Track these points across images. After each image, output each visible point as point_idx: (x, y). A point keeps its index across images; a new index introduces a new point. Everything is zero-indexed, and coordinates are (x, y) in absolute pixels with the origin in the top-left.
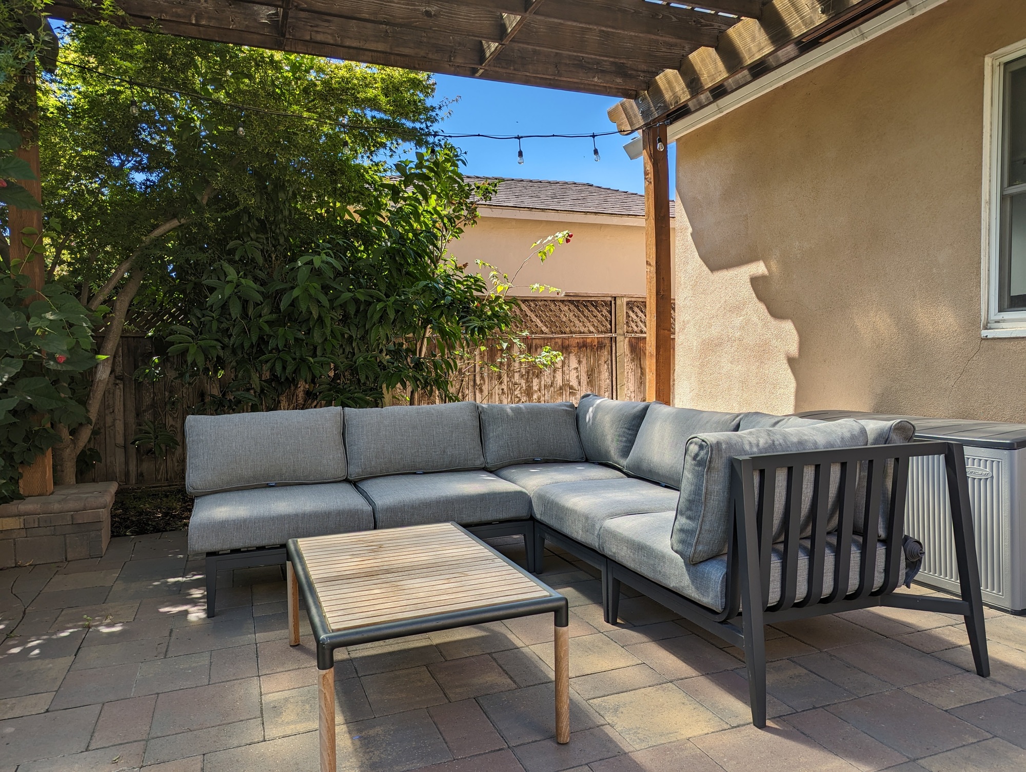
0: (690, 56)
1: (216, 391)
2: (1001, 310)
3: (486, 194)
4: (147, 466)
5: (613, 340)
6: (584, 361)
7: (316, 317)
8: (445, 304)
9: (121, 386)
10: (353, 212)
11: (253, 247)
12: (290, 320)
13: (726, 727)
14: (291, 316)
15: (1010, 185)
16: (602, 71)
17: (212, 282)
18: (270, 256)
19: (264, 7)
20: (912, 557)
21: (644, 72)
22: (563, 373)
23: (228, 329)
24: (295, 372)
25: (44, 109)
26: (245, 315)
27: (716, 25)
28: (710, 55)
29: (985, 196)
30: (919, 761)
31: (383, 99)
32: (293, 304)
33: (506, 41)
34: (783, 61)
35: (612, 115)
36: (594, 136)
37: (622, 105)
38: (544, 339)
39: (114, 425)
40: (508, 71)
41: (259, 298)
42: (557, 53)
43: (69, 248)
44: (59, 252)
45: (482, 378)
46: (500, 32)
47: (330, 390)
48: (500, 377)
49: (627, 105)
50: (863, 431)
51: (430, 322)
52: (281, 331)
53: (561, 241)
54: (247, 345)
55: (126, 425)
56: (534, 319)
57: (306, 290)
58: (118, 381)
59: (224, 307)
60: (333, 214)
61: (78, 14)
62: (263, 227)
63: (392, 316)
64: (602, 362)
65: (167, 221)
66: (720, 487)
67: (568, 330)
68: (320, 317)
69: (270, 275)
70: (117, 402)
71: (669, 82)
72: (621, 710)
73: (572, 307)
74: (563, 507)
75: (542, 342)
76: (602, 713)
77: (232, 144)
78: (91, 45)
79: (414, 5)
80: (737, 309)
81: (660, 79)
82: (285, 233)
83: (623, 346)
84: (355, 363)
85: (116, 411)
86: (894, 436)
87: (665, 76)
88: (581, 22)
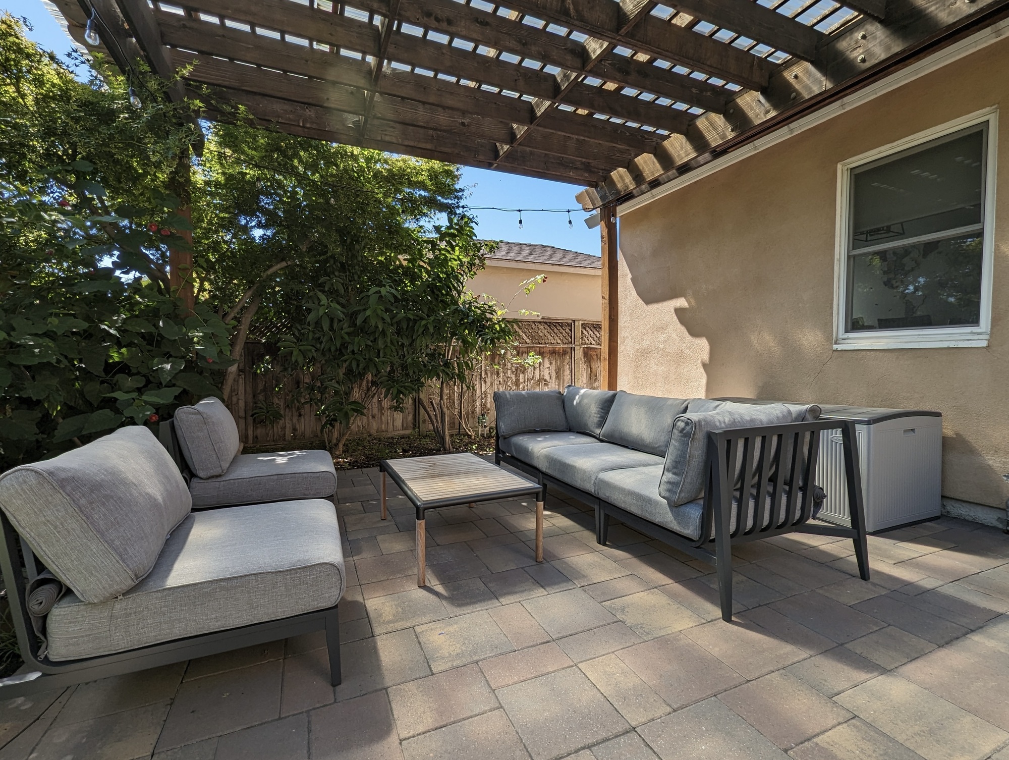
0: (636, 160)
1: (307, 380)
2: (846, 332)
3: (492, 249)
4: (260, 431)
5: (573, 349)
6: (554, 363)
7: (381, 330)
8: (468, 322)
9: (243, 376)
10: (403, 259)
11: (336, 281)
12: (362, 332)
13: (704, 621)
14: (363, 330)
15: (853, 249)
16: (576, 168)
17: (310, 305)
18: (348, 288)
19: (351, 115)
20: (818, 499)
21: (602, 170)
22: (540, 370)
23: (319, 338)
24: (364, 369)
25: (196, 183)
26: (331, 328)
27: (655, 139)
28: (651, 158)
29: (837, 256)
30: (845, 645)
31: (429, 183)
32: (365, 321)
33: (515, 145)
34: (702, 163)
35: (579, 198)
36: (569, 211)
37: (586, 191)
38: (527, 347)
39: (238, 403)
40: (513, 165)
41: (342, 316)
42: (546, 154)
43: (209, 280)
44: (202, 284)
45: (486, 373)
46: (511, 137)
47: (388, 381)
48: (498, 374)
49: (590, 191)
50: (790, 412)
51: (456, 335)
52: (357, 339)
53: (540, 281)
54: (333, 349)
55: (246, 402)
56: (521, 334)
57: (375, 311)
58: (241, 373)
59: (318, 323)
60: (389, 260)
61: (221, 116)
62: (343, 268)
63: (432, 330)
64: (565, 363)
65: (277, 263)
66: (700, 452)
67: (543, 341)
68: (383, 330)
69: (348, 301)
70: (240, 388)
71: (621, 177)
72: (626, 610)
73: (546, 326)
74: (565, 463)
75: (526, 350)
76: (613, 612)
77: (325, 210)
78: (228, 140)
79: (454, 118)
80: (662, 328)
81: (614, 174)
82: (359, 273)
83: (579, 353)
84: (406, 362)
85: (239, 393)
86: (808, 416)
87: (618, 172)
88: (566, 133)
